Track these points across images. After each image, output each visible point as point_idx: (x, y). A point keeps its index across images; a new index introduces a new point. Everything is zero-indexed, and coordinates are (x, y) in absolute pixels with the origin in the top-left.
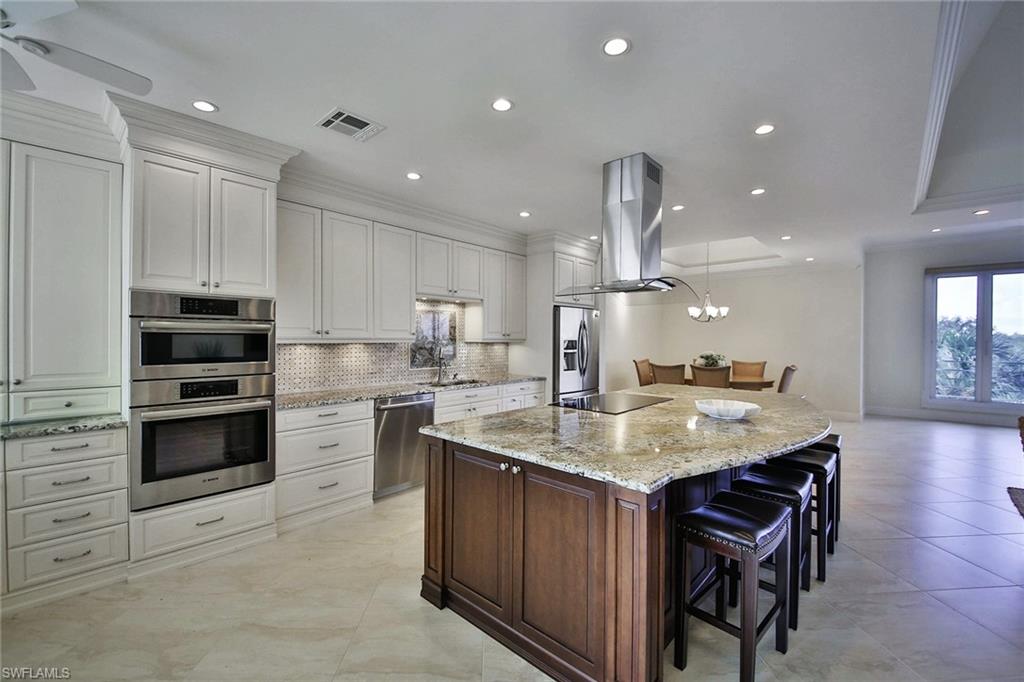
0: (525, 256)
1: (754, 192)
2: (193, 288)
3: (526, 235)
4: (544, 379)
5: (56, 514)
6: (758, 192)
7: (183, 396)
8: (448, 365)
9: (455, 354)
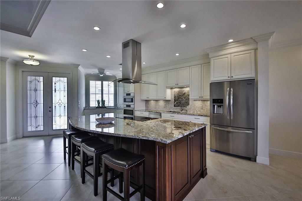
2: (127, 92)
7: (126, 107)
8: (186, 107)
9: (189, 104)
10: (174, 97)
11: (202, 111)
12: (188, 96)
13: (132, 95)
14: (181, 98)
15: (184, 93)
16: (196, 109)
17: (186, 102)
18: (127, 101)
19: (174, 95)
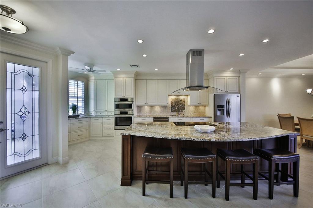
0: (208, 79)
1: (264, 41)
2: (122, 97)
3: (207, 73)
4: (212, 117)
5: (107, 128)
6: (266, 41)
7: (120, 113)
8: (182, 111)
9: (184, 109)
10: (171, 103)
11: (195, 113)
12: (183, 102)
13: (129, 100)
14: (178, 104)
15: (180, 100)
16: (190, 113)
17: (182, 108)
18: (120, 107)
19: (171, 101)
